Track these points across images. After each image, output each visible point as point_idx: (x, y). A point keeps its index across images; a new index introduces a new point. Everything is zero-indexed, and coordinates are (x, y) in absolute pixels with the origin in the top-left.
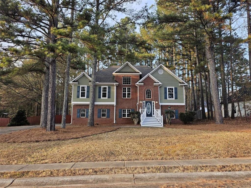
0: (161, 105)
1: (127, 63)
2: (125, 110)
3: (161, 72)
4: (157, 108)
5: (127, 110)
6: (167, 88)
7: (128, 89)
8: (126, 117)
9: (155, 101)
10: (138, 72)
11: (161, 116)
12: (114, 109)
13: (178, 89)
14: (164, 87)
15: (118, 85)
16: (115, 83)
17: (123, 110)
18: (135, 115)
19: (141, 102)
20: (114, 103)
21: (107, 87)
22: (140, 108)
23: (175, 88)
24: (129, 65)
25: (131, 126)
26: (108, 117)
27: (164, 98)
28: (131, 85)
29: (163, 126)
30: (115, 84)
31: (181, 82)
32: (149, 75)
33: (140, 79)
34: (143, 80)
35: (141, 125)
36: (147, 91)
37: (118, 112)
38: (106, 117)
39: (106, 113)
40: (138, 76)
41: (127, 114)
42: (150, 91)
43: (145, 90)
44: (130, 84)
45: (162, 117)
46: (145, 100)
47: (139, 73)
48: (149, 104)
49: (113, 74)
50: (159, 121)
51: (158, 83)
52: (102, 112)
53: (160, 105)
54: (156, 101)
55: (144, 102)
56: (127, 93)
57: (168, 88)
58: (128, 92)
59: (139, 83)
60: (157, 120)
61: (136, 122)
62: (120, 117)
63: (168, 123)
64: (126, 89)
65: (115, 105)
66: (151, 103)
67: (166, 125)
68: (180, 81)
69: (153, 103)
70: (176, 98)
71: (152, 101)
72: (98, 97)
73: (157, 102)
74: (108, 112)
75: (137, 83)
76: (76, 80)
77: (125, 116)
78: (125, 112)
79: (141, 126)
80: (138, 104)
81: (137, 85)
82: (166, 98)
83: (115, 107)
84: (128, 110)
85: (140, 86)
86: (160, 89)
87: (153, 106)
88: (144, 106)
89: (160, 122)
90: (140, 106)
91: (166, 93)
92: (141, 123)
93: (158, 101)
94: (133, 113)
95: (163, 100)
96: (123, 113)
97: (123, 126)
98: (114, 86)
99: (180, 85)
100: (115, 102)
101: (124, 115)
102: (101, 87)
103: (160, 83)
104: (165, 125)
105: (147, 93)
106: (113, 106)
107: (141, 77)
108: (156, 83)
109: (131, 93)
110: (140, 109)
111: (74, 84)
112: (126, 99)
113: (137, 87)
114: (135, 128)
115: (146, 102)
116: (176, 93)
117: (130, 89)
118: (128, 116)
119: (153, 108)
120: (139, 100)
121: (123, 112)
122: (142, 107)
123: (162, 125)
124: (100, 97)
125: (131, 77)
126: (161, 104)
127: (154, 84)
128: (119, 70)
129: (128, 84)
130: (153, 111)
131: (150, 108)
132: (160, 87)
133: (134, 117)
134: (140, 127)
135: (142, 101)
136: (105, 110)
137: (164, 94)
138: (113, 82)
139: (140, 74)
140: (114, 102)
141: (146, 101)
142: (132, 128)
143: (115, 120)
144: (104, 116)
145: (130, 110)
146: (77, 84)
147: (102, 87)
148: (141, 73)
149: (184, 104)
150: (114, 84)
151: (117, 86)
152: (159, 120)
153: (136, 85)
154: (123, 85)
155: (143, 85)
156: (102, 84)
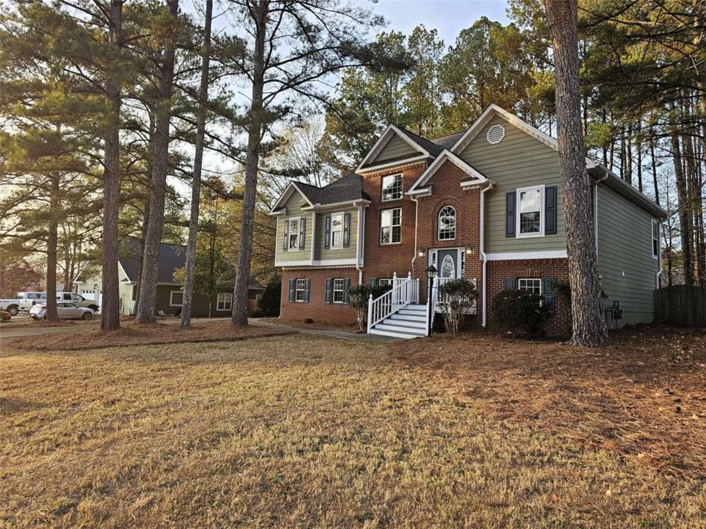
1: (391, 129)
4: (473, 272)
7: (394, 213)
10: (419, 150)
12: (359, 277)
14: (504, 193)
15: (368, 206)
19: (421, 254)
20: (356, 261)
21: (343, 215)
23: (547, 188)
24: (398, 134)
26: (347, 301)
27: (503, 232)
28: (403, 200)
30: (354, 204)
32: (447, 155)
36: (442, 215)
38: (342, 302)
39: (343, 290)
42: (454, 212)
43: (435, 212)
46: (435, 246)
47: (423, 154)
48: (448, 258)
49: (356, 171)
51: (476, 178)
54: (467, 249)
55: (434, 254)
56: (391, 226)
59: (418, 188)
65: (358, 267)
70: (551, 229)
71: (457, 249)
72: (324, 246)
73: (470, 252)
74: (347, 289)
75: (411, 192)
76: (282, 206)
80: (415, 261)
81: (414, 196)
82: (510, 233)
83: (361, 274)
85: (423, 199)
86: (488, 199)
90: (420, 266)
91: (511, 213)
92: (368, 324)
95: (500, 243)
100: (357, 259)
102: (331, 216)
103: (484, 180)
106: (355, 269)
108: (469, 178)
109: (400, 225)
111: (280, 217)
112: (389, 246)
113: (415, 203)
115: (441, 254)
116: (550, 209)
117: (399, 212)
120: (417, 248)
124: (328, 246)
125: (402, 172)
126: (486, 257)
127: (462, 184)
128: (375, 157)
132: (484, 193)
135: (425, 251)
137: (505, 218)
138: (353, 199)
139: (423, 160)
140: (355, 257)
141: (439, 251)
144: (338, 300)
146: (284, 216)
148: (428, 155)
150: (352, 205)
151: (366, 209)
153: (412, 199)
155: (430, 194)
156: (332, 209)
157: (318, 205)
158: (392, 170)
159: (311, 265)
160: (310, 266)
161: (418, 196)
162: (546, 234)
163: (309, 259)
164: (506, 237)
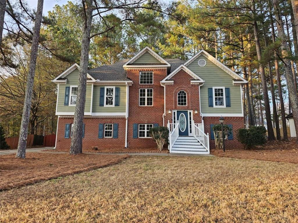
0: (203, 117)
1: (147, 49)
2: (144, 126)
3: (202, 64)
4: (197, 121)
5: (146, 125)
6: (212, 89)
7: (148, 91)
8: (146, 137)
9: (192, 111)
10: (164, 63)
11: (206, 135)
12: (125, 123)
13: (230, 90)
14: (207, 88)
15: (131, 85)
16: (126, 80)
17: (141, 126)
18: (159, 132)
19: (170, 112)
20: (126, 114)
21: (114, 88)
22: (169, 121)
23: (225, 88)
24: (149, 52)
25: (151, 152)
26: (116, 136)
27: (208, 105)
28: (154, 85)
29: (210, 154)
30: (126, 83)
31: (236, 79)
32: (182, 67)
33: (168, 75)
34: (173, 75)
35: (170, 151)
36: (179, 94)
37: (131, 128)
38: (112, 137)
39: (112, 130)
40: (165, 70)
41: (147, 132)
42: (185, 94)
43: (176, 92)
44: (151, 82)
45: (208, 136)
46: (176, 108)
47: (167, 64)
48: (182, 115)
49: (123, 66)
50: (202, 144)
51: (198, 80)
52: (106, 129)
53: (201, 117)
54: (194, 111)
55: (174, 113)
56: (146, 97)
57: (214, 88)
58: (148, 95)
59: (166, 80)
60: (198, 142)
61: (160, 146)
62: (136, 137)
63: (219, 148)
64: (144, 91)
65: (126, 117)
66: (186, 113)
67: (216, 151)
68: (234, 77)
69: (190, 113)
70: (228, 105)
71: (188, 111)
72: (99, 104)
73: (196, 112)
74: (116, 129)
75: (164, 81)
76: (63, 77)
77: (144, 136)
78: (144, 129)
79: (169, 153)
80: (165, 115)
82: (211, 105)
83: (127, 121)
84: (148, 126)
85: (168, 86)
86: (202, 90)
87: (190, 119)
88: (175, 119)
89: (204, 145)
90: (168, 118)
91: (211, 97)
92: (170, 147)
93: (198, 110)
94: (155, 130)
95: (207, 109)
96: (139, 131)
97: (138, 153)
98: (125, 86)
99: (234, 84)
100: (126, 112)
101: (142, 134)
102: (104, 88)
103: (202, 81)
104: (213, 150)
105: (179, 97)
106: (123, 119)
107: (169, 71)
108: (195, 80)
109: (153, 97)
110: (169, 123)
111: (60, 84)
112: (146, 107)
113: (164, 87)
114: (157, 156)
115: (179, 112)
116: (228, 97)
117: (151, 91)
118: (148, 136)
119: (190, 122)
120: (166, 109)
121: (141, 129)
122: (172, 120)
123: (207, 151)
124: (102, 105)
125: (153, 71)
126: (203, 115)
127: (192, 81)
128: (134, 61)
129: (148, 82)
130: (191, 126)
131: (184, 122)
132: (200, 87)
133: (157, 137)
134: (167, 155)
135: (171, 110)
136: (111, 125)
137: (208, 98)
138: (124, 80)
139: (168, 67)
140: (125, 112)
141: (177, 111)
142: (153, 157)
143: (127, 142)
144: (108, 136)
145: (151, 126)
146: (66, 84)
147: (106, 88)
148: (169, 65)
149: (242, 115)
150: (125, 83)
151: (130, 87)
152: (201, 142)
153: (162, 85)
154: (140, 85)
155: (173, 84)
156: (106, 84)
157: (98, 80)
158: (143, 69)
159: (91, 115)
160: (89, 116)
161: (165, 84)
162: (226, 107)
163: (89, 111)
164: (209, 107)
